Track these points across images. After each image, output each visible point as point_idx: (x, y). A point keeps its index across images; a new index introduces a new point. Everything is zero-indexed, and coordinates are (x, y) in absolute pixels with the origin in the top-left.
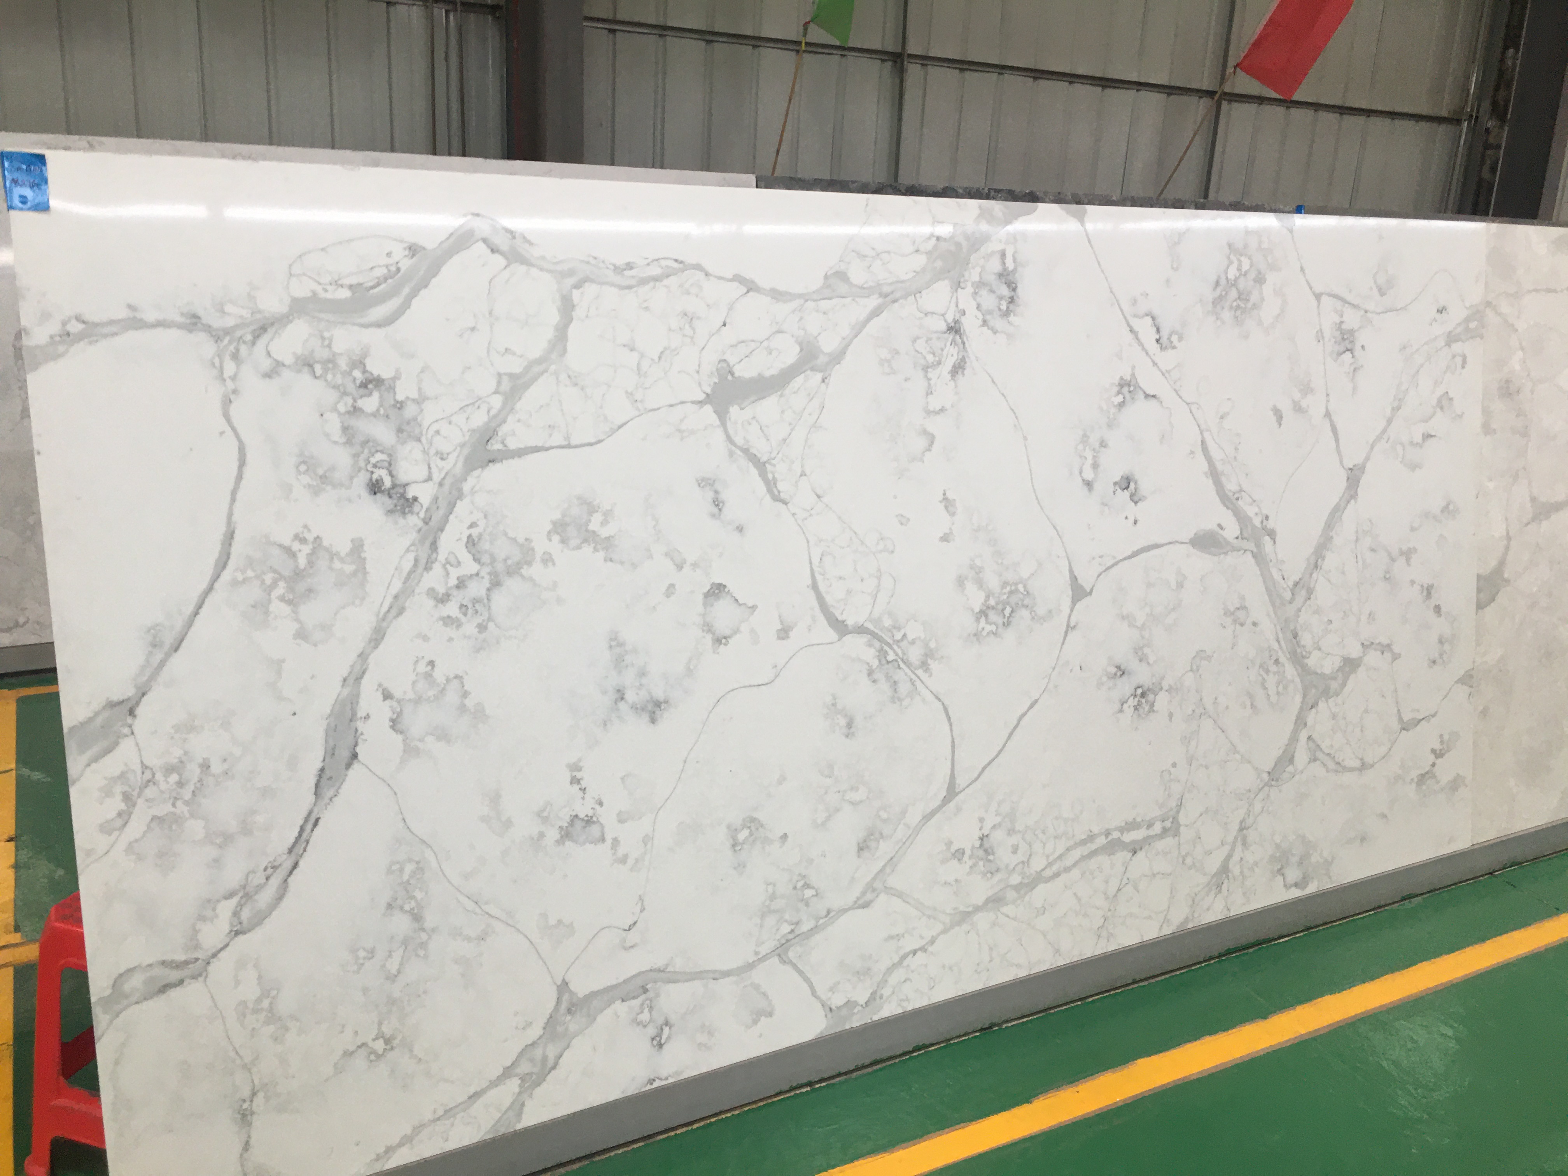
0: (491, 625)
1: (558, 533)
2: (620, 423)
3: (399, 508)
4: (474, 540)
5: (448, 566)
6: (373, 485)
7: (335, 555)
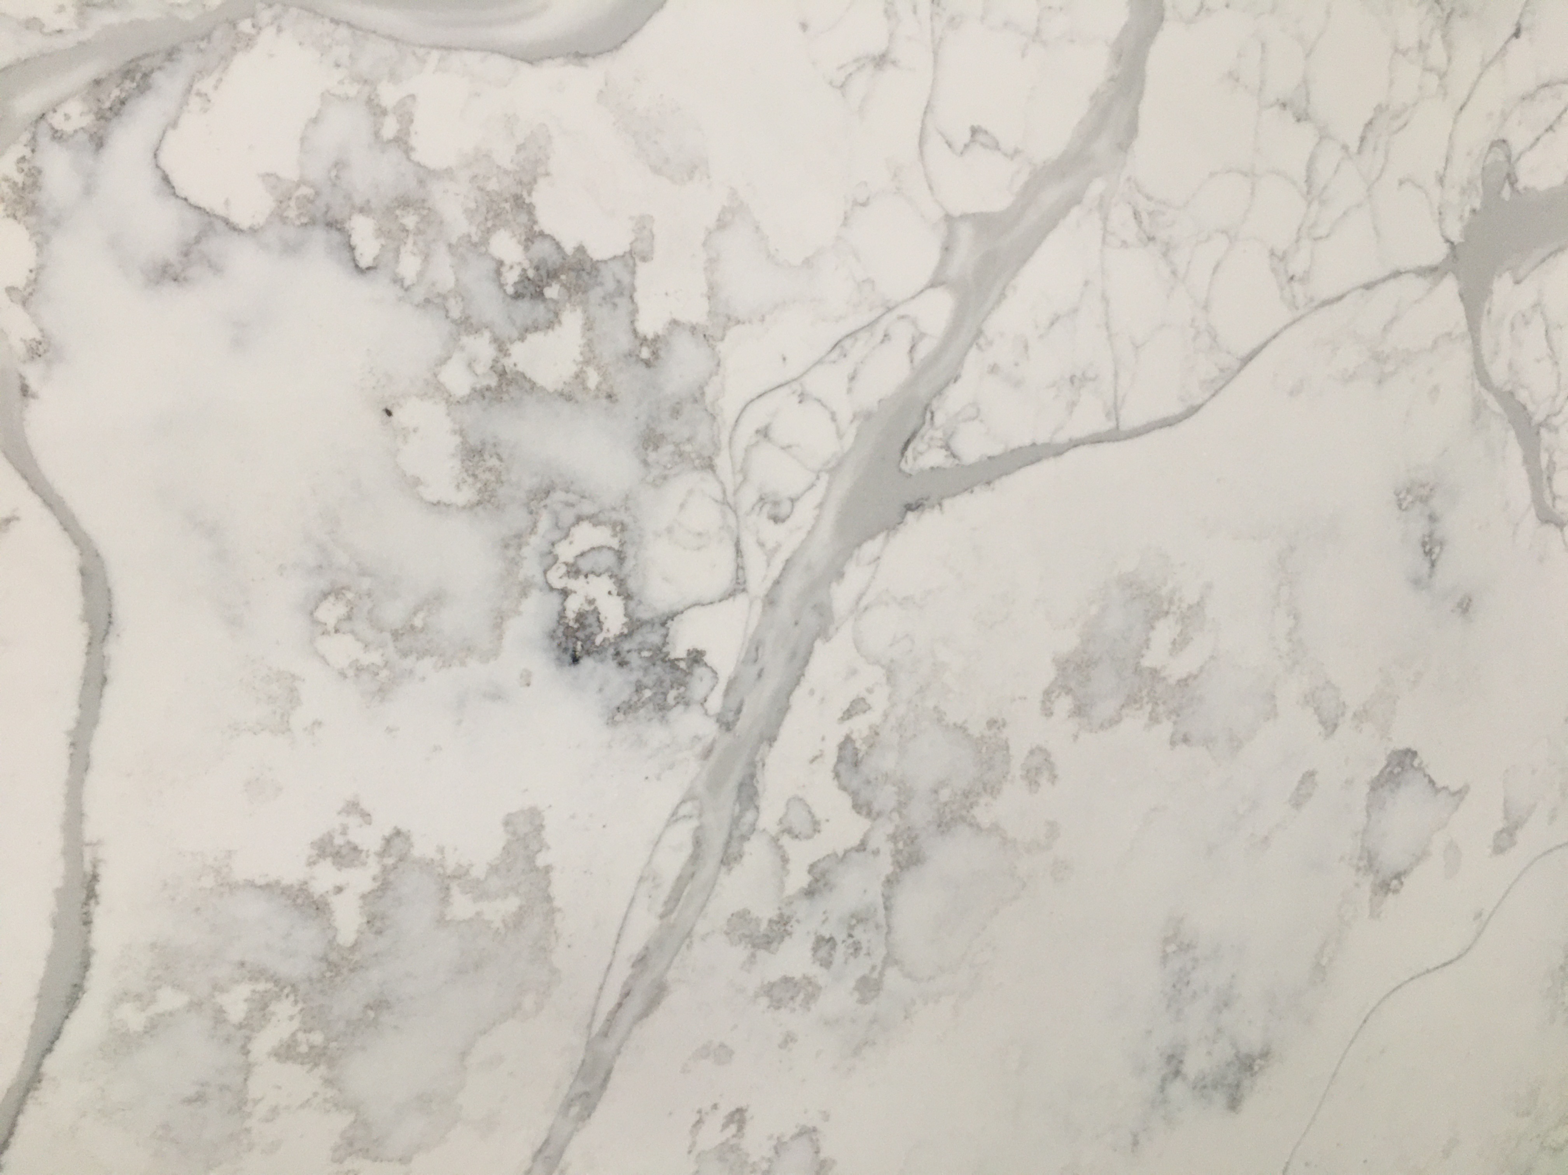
0: (892, 977)
1: (1069, 691)
2: (1245, 350)
3: (647, 693)
4: (856, 752)
5: (785, 840)
6: (569, 633)
7: (453, 877)
